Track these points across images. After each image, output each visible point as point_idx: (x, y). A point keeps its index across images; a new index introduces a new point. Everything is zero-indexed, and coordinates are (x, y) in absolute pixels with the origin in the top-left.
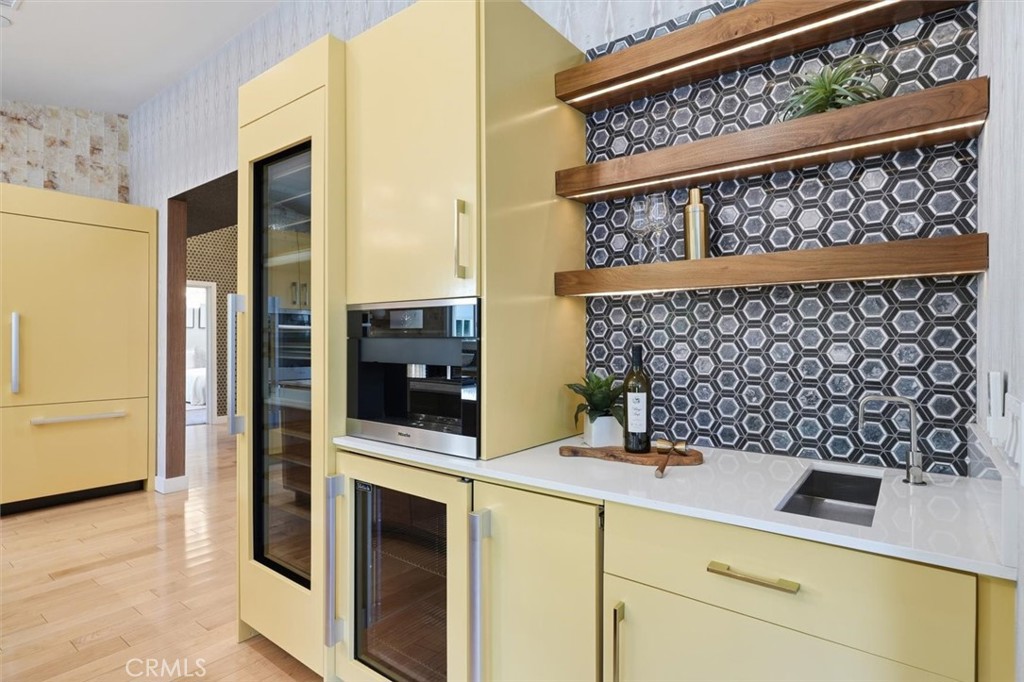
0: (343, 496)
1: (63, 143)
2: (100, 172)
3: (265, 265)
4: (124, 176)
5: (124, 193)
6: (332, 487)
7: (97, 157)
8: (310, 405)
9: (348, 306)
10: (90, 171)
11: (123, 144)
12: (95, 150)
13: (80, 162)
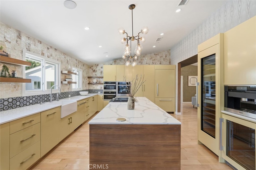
0: (224, 122)
1: (162, 57)
2: (167, 60)
3: (203, 77)
4: (170, 60)
5: (170, 63)
6: (221, 120)
7: (166, 58)
8: (215, 104)
9: (224, 85)
10: (165, 60)
11: (170, 55)
12: (166, 57)
13: (164, 59)
